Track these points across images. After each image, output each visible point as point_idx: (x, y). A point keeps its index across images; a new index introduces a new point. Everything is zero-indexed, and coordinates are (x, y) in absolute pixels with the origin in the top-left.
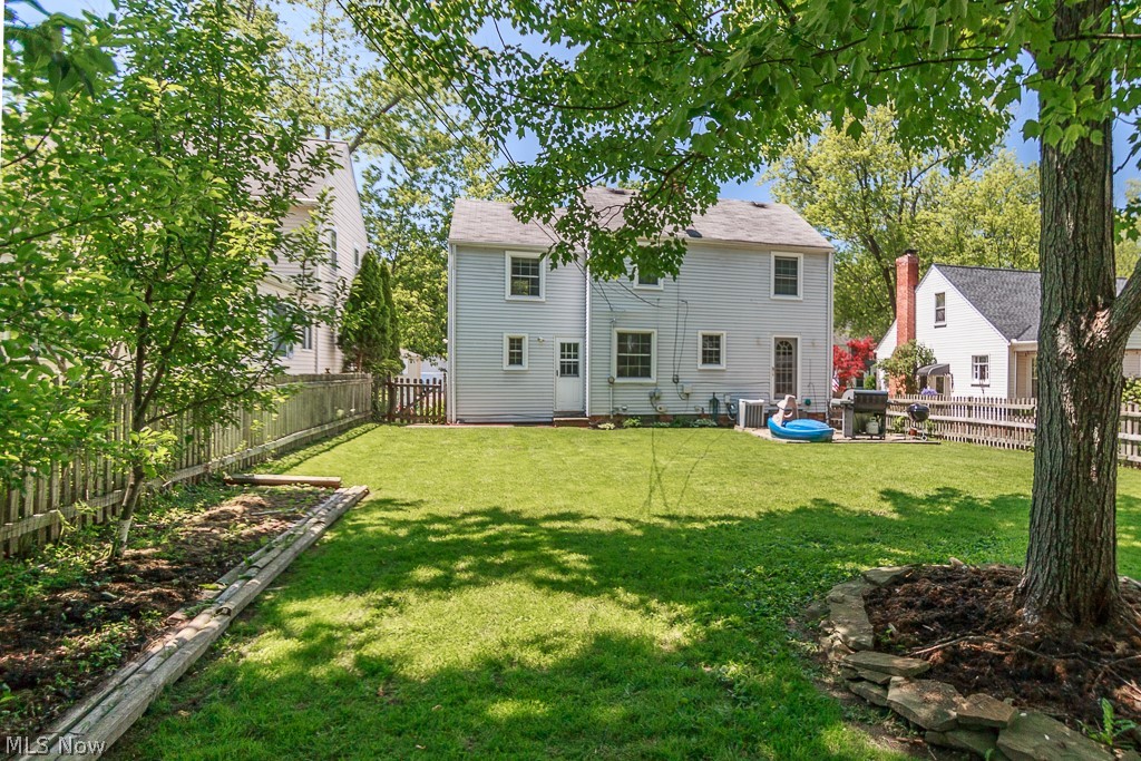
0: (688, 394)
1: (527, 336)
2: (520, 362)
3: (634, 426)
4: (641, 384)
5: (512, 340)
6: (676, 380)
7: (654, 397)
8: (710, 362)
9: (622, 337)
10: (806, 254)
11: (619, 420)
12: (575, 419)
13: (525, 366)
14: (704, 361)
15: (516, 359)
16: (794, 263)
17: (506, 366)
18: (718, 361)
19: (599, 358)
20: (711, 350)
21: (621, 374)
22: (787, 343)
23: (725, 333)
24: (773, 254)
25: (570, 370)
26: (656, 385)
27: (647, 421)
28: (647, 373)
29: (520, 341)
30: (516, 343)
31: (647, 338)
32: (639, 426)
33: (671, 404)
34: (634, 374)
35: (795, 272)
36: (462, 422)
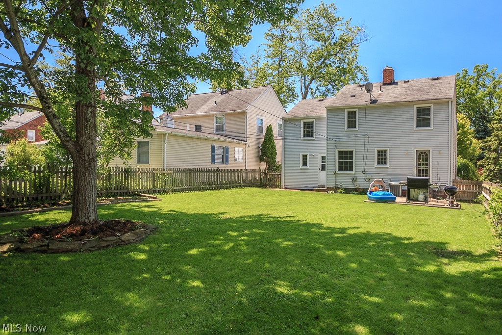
0: (370, 179)
1: (308, 154)
2: (306, 165)
3: (341, 193)
4: (348, 174)
5: (303, 156)
6: (364, 172)
7: (354, 180)
8: (382, 163)
9: (340, 153)
10: (435, 104)
11: (336, 189)
12: (323, 189)
13: (308, 167)
14: (379, 163)
15: (305, 163)
16: (428, 109)
17: (301, 166)
18: (385, 163)
19: (333, 162)
20: (382, 158)
21: (340, 169)
22: (425, 153)
23: (388, 148)
24: (415, 107)
25: (323, 168)
26: (354, 174)
27: (347, 191)
28: (351, 169)
29: (306, 156)
30: (305, 157)
31: (351, 152)
32: (343, 193)
33: (361, 183)
34: (346, 169)
35: (429, 115)
36: (286, 188)
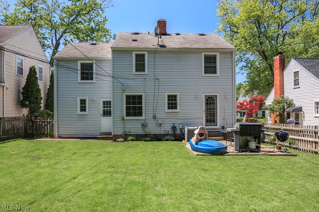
0: (160, 124)
1: (87, 98)
2: (85, 110)
3: (132, 140)
4: (137, 120)
5: (81, 101)
6: (155, 117)
7: (144, 126)
8: (172, 108)
9: (128, 97)
10: (221, 53)
11: (125, 137)
12: (108, 136)
13: (87, 112)
14: (169, 108)
15: (83, 109)
16: (214, 58)
17: (79, 112)
18: (176, 108)
19: (120, 107)
20: (172, 102)
21: (128, 114)
22: (212, 98)
23: (179, 94)
24: (203, 54)
25: (107, 113)
26: (144, 120)
27: (139, 138)
28: (140, 114)
29: (85, 100)
30: (83, 102)
31: (140, 97)
32: (135, 140)
33: (153, 129)
34: (135, 115)
35: (215, 62)
36: (60, 137)
